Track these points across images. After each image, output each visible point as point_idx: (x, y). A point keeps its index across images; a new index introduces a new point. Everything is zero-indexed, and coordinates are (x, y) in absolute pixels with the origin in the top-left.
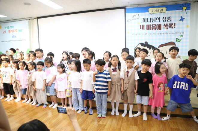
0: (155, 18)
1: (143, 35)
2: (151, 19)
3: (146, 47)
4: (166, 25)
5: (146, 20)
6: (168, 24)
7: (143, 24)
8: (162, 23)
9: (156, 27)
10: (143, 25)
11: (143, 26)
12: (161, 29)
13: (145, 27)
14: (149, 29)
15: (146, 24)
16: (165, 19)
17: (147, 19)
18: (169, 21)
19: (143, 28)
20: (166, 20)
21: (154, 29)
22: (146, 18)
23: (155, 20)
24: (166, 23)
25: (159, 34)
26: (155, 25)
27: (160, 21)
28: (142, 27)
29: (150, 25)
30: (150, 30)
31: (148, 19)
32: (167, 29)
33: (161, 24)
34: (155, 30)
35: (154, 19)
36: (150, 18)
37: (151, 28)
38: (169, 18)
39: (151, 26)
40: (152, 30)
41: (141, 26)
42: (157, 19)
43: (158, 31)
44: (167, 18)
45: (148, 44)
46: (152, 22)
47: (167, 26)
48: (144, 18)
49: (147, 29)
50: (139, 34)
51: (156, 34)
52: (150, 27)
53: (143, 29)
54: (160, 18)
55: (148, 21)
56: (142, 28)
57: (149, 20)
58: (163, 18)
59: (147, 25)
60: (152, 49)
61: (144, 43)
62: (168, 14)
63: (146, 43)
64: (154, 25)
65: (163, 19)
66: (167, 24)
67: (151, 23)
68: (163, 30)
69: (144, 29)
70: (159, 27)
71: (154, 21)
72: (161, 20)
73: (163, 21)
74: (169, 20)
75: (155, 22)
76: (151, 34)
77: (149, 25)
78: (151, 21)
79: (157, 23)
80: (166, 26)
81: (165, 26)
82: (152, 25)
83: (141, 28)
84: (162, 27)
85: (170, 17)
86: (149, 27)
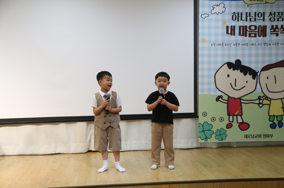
0: (255, 13)
1: (232, 45)
2: (248, 15)
3: (238, 70)
4: (274, 27)
5: (238, 16)
6: (279, 27)
7: (233, 25)
8: (268, 24)
9: (257, 30)
10: (231, 26)
11: (233, 28)
12: (266, 36)
13: (237, 31)
14: (243, 35)
15: (237, 24)
16: (273, 15)
17: (240, 15)
18: (280, 19)
19: (233, 33)
20: (276, 18)
21: (253, 35)
22: (238, 13)
23: (255, 16)
24: (275, 24)
25: (263, 45)
26: (255, 27)
27: (264, 20)
28: (231, 31)
29: (246, 26)
30: (246, 36)
31: (241, 13)
32: (277, 35)
33: (266, 26)
34: (255, 36)
35: (253, 15)
36: (247, 13)
37: (248, 33)
38: (280, 14)
39: (248, 29)
40: (250, 36)
41: (227, 27)
42: (260, 16)
43: (260, 39)
44: (277, 14)
45: (242, 64)
46: (250, 20)
47: (277, 30)
48: (234, 13)
49: (240, 35)
50: (224, 44)
51: (257, 44)
52: (246, 31)
53: (231, 34)
54: (264, 13)
55: (241, 19)
56: (229, 32)
57: (244, 17)
58: (271, 14)
59: (240, 27)
60: (250, 74)
61: (234, 63)
62: (278, 6)
63: (238, 61)
64: (253, 28)
65: (271, 16)
66: (277, 26)
67: (248, 24)
68: (270, 38)
69: (234, 35)
70: (262, 31)
71: (253, 20)
72: (267, 17)
73: (270, 19)
74: (280, 17)
75: (255, 20)
76: (247, 44)
77: (243, 27)
78: (248, 18)
79: (260, 23)
80: (274, 31)
81: (274, 29)
82: (250, 27)
83: (227, 33)
84: (268, 31)
85: (282, 13)
86: (244, 31)
